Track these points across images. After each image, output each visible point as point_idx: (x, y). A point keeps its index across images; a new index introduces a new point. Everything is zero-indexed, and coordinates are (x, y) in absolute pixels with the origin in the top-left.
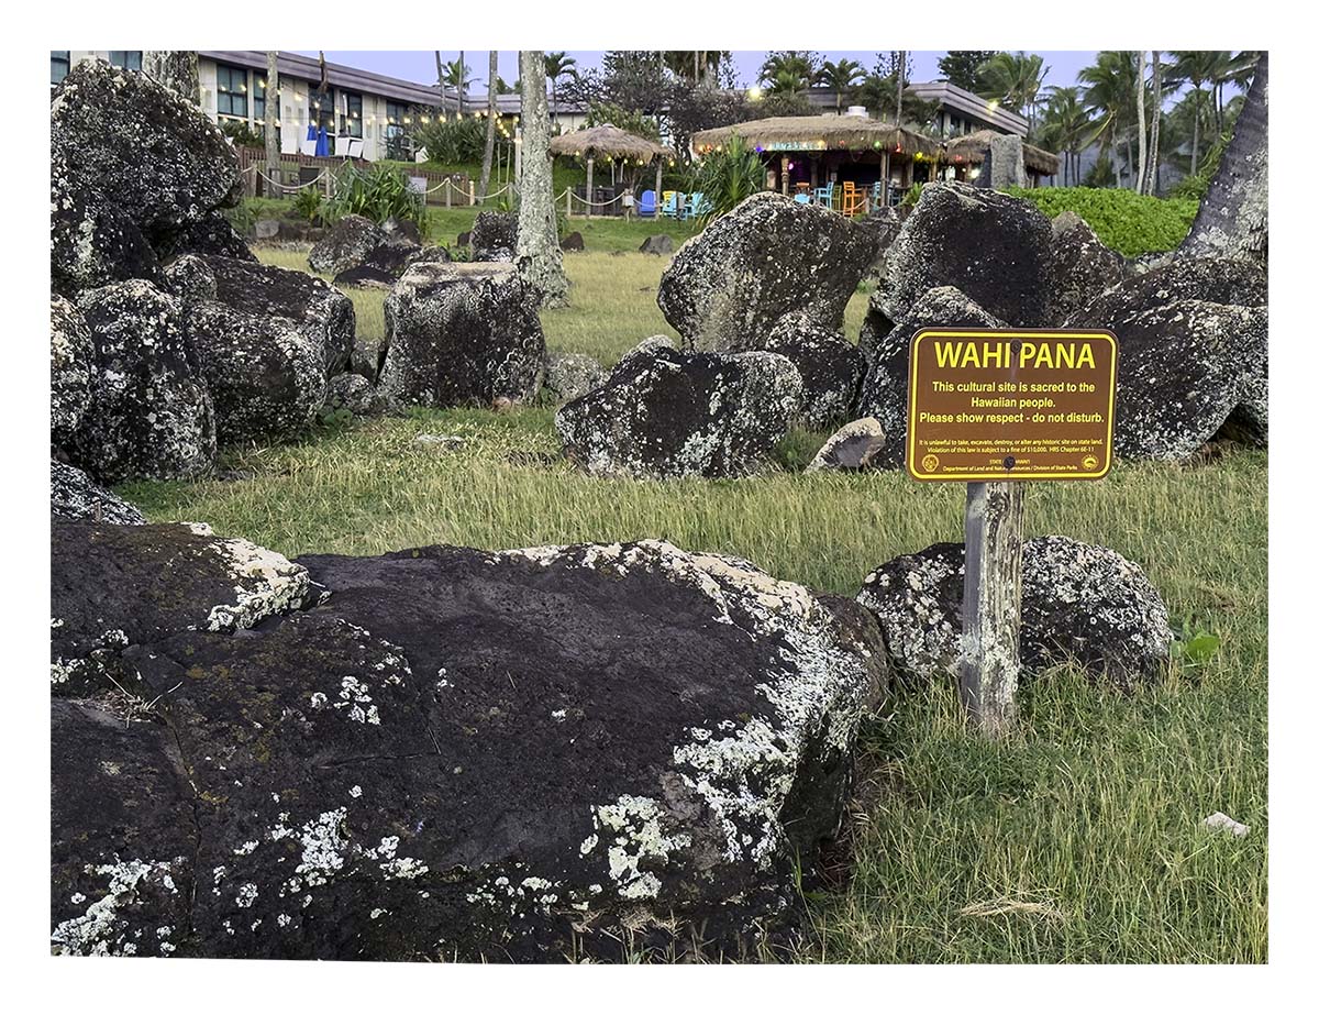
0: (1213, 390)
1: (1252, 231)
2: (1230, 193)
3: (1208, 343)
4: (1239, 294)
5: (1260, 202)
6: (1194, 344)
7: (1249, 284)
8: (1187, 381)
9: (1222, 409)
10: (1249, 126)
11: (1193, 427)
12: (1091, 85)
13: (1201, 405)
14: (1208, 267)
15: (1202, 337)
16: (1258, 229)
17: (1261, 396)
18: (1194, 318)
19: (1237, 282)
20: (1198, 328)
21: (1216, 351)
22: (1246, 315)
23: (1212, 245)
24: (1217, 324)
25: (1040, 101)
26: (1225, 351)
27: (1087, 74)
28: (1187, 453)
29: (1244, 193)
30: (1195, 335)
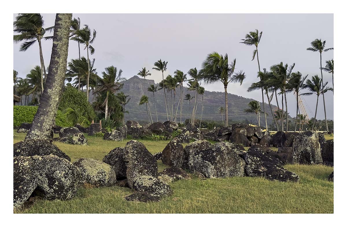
0: (27, 185)
1: (47, 130)
2: (40, 119)
3: (25, 170)
4: (42, 150)
5: (49, 122)
6: (21, 171)
7: (45, 147)
8: (19, 183)
9: (31, 190)
10: (44, 100)
11: (21, 197)
12: (30, 79)
13: (23, 190)
14: (32, 142)
15: (23, 169)
16: (49, 130)
17: (45, 183)
18: (20, 162)
19: (42, 146)
20: (22, 166)
21: (28, 172)
22: (40, 159)
23: (36, 134)
24: (28, 164)
25: (18, 82)
26: (31, 172)
27: (29, 76)
28: (19, 206)
29: (44, 119)
30: (21, 168)
